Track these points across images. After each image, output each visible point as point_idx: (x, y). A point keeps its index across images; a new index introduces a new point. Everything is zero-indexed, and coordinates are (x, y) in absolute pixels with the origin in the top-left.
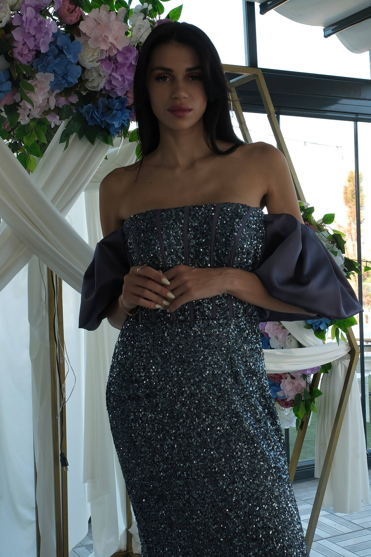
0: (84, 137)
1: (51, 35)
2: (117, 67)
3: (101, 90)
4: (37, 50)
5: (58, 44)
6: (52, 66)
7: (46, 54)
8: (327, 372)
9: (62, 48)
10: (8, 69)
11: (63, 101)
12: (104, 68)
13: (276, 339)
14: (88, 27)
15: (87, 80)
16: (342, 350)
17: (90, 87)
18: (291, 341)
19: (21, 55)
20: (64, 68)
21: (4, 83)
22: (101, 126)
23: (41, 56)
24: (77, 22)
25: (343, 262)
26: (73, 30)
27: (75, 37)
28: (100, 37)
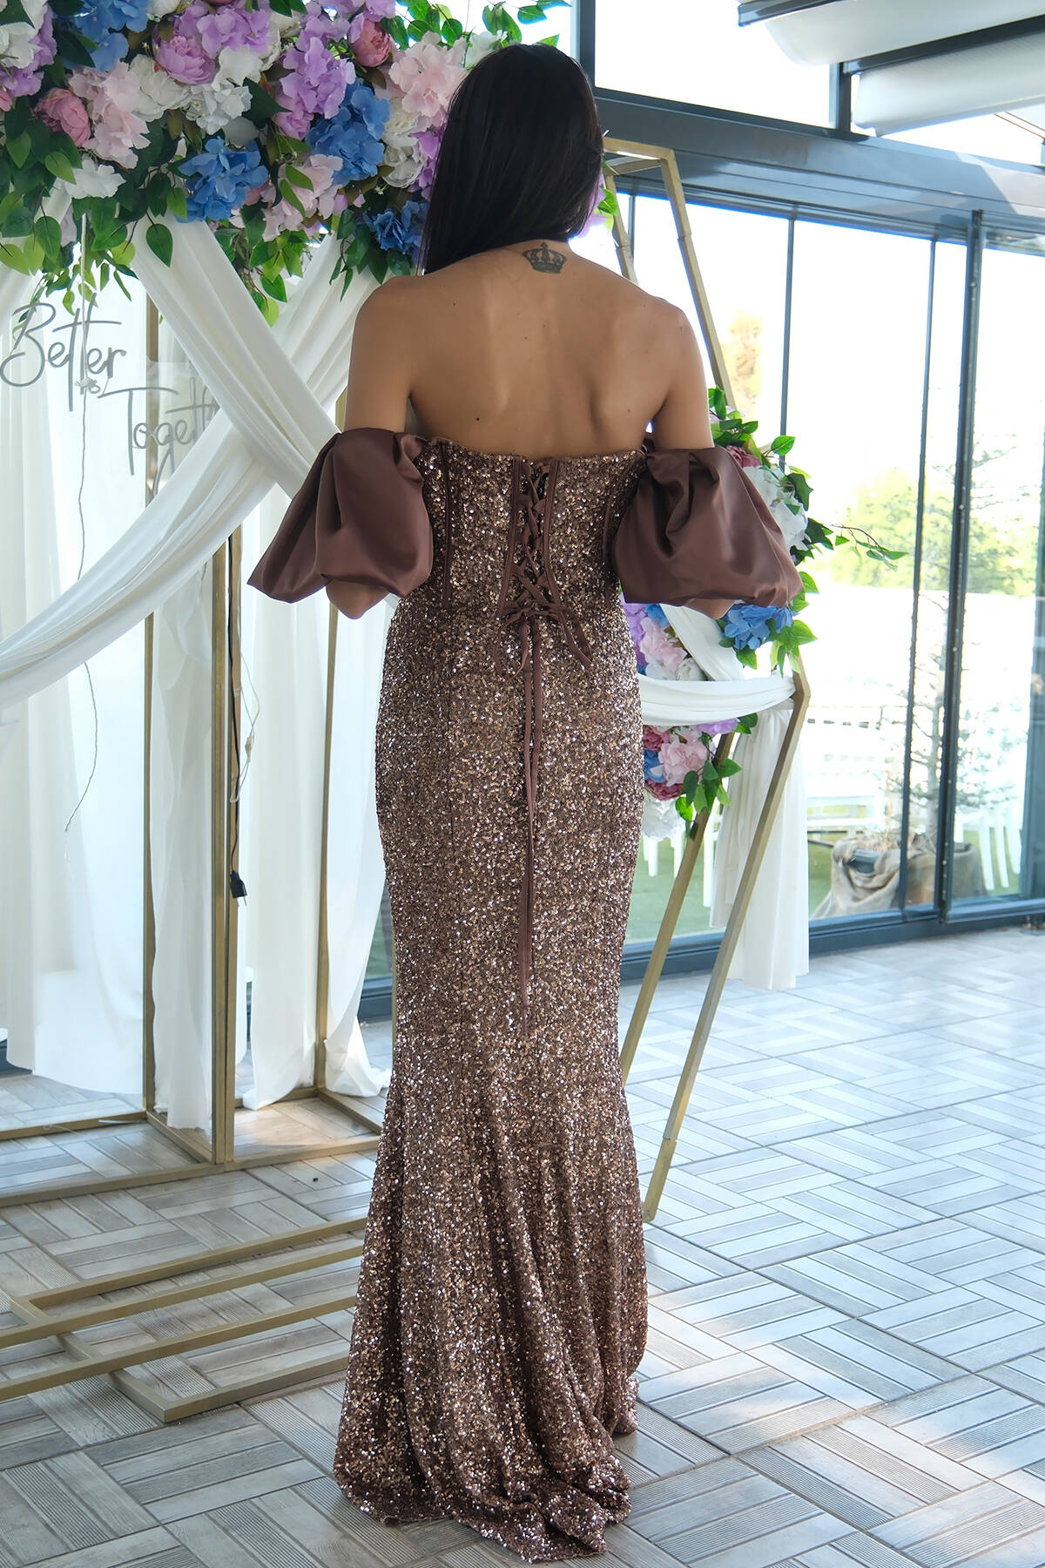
0: (368, 269)
1: (345, 87)
3: (409, 186)
4: (316, 114)
5: (353, 103)
6: (338, 143)
7: (331, 121)
8: (750, 733)
9: (359, 111)
10: (257, 140)
11: (343, 205)
12: (421, 149)
13: (660, 664)
14: (403, 73)
15: (389, 168)
16: (783, 692)
17: (391, 180)
18: (689, 669)
19: (290, 119)
20: (357, 146)
21: (255, 168)
22: (401, 253)
23: (319, 123)
24: (383, 64)
25: (805, 526)
26: (372, 76)
27: (376, 89)
28: (425, 95)
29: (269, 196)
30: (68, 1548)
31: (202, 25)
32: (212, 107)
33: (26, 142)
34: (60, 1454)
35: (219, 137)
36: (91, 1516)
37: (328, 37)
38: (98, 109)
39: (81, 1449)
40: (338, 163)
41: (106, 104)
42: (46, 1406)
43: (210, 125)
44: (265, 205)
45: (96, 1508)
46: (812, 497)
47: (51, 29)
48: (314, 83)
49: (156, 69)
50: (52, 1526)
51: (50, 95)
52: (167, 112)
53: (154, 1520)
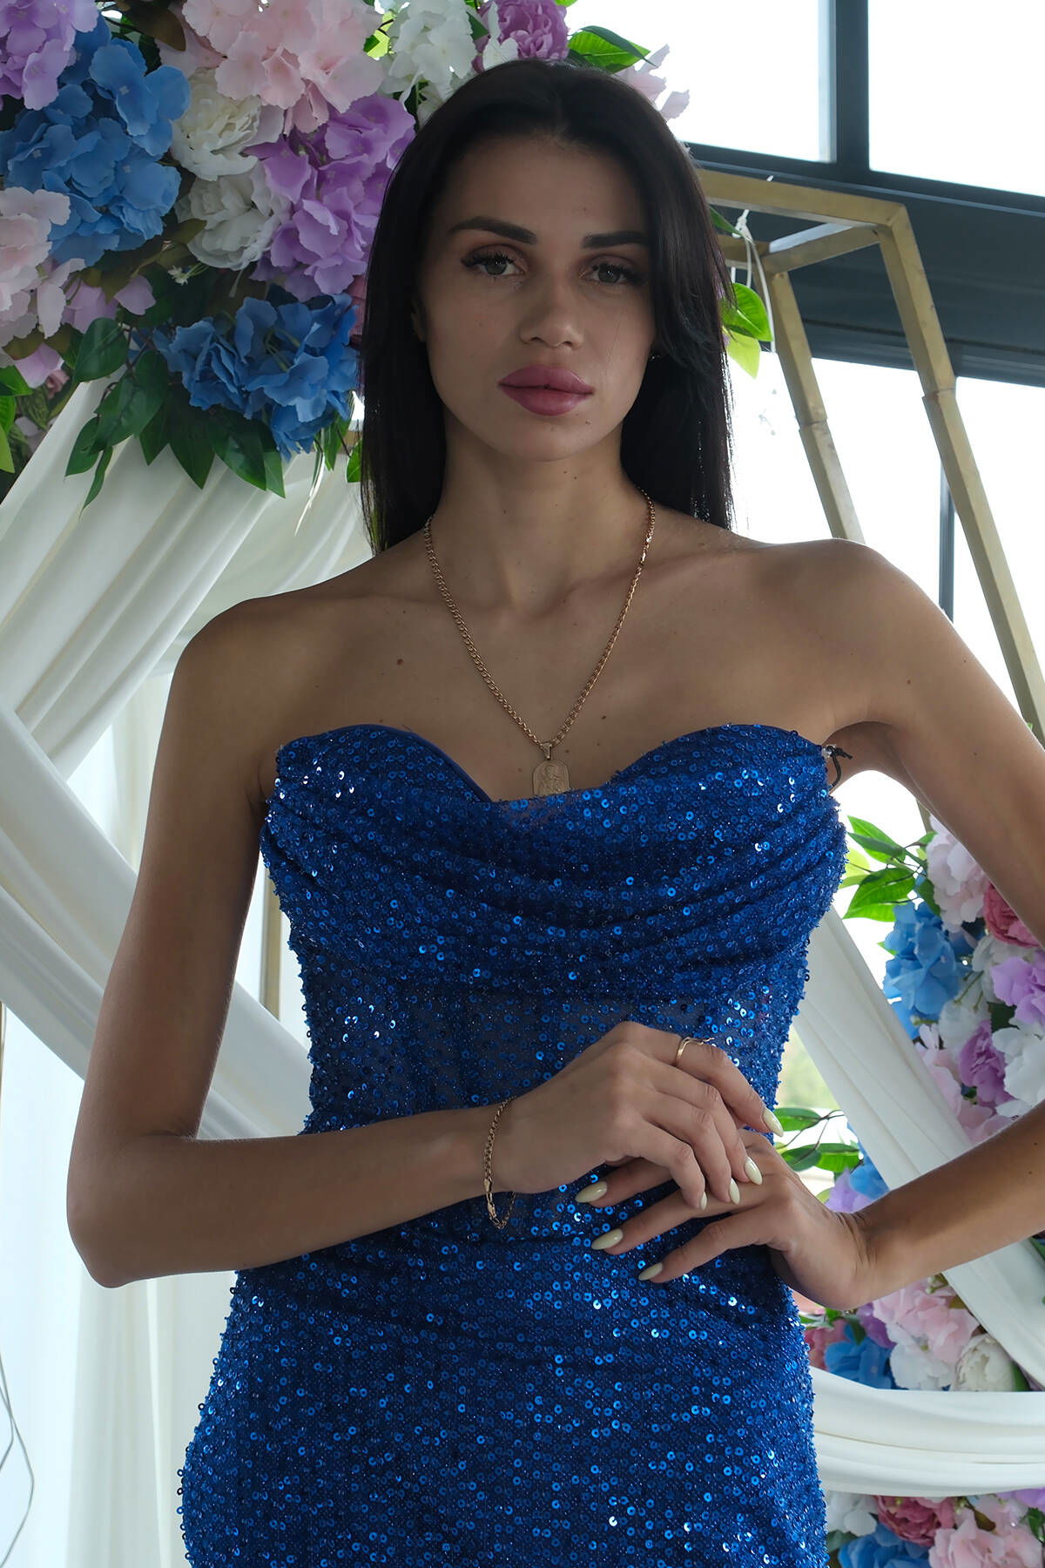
0: (167, 455)
1: (71, 40)
2: (322, 178)
3: (253, 265)
5: (95, 75)
6: (63, 163)
7: (42, 116)
9: (110, 92)
11: (91, 305)
12: (270, 181)
13: (918, 1350)
14: (218, 11)
15: (198, 225)
17: (208, 255)
18: (985, 1359)
20: (111, 174)
22: (240, 416)
23: (18, 117)
26: (150, 27)
27: (160, 54)
28: (264, 59)
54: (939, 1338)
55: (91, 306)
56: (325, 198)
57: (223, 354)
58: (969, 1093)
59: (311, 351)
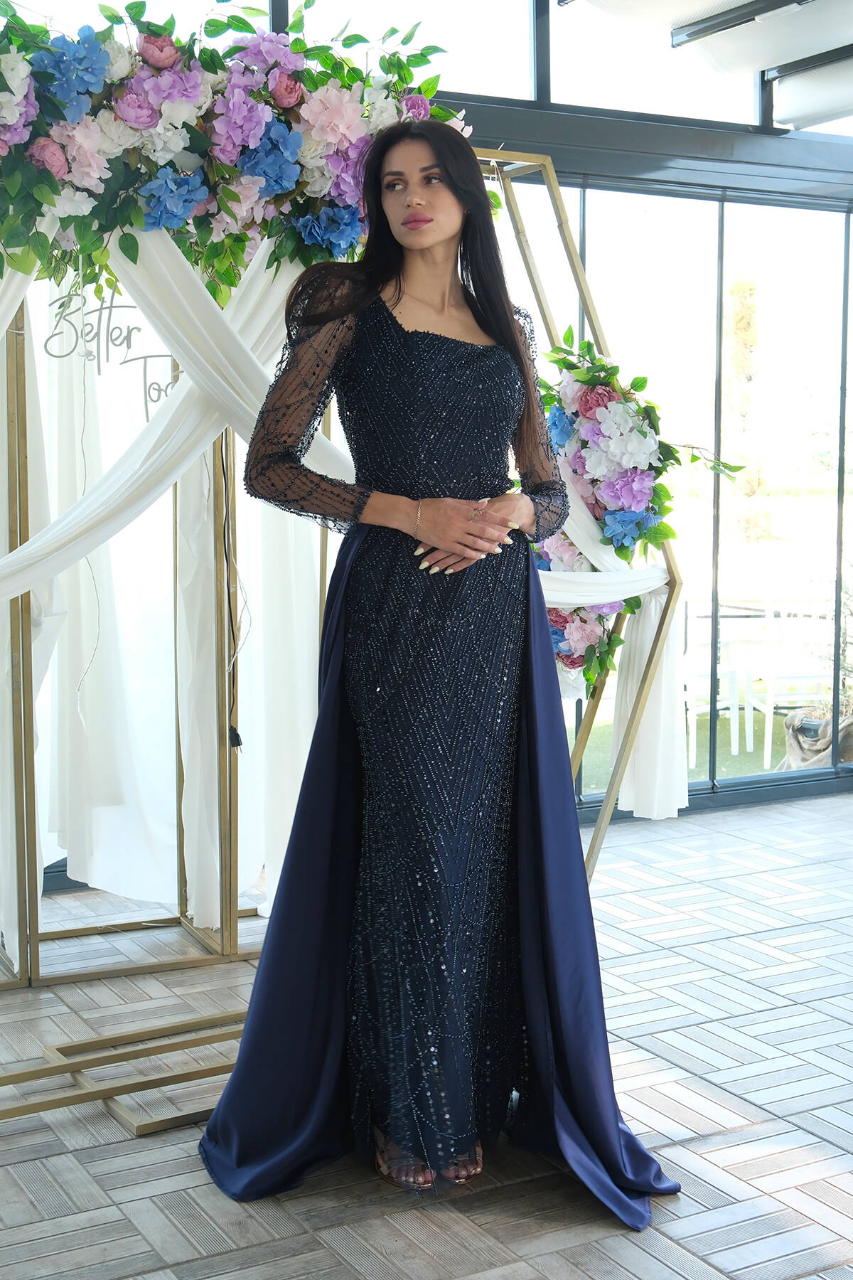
1: (264, 125)
2: (347, 165)
3: (324, 196)
4: (243, 146)
5: (271, 136)
6: (262, 166)
7: (255, 150)
8: (635, 611)
9: (277, 141)
10: (202, 167)
12: (330, 167)
13: (559, 561)
14: (311, 111)
15: (307, 183)
16: (660, 580)
17: (309, 192)
18: (582, 563)
19: (223, 151)
20: (278, 168)
21: (197, 189)
22: (322, 246)
23: (247, 152)
24: (296, 105)
25: (656, 447)
26: (288, 116)
27: (293, 125)
28: (328, 126)
29: (213, 208)
30: (42, 1218)
31: (147, 85)
32: (160, 145)
33: (18, 178)
34: (53, 1155)
35: (168, 167)
36: (65, 1197)
37: (249, 88)
38: (72, 152)
39: (71, 1152)
40: (262, 181)
41: (76, 148)
42: (53, 1123)
43: (161, 158)
44: (213, 215)
45: (70, 1191)
46: (661, 425)
47: (34, 94)
48: (240, 123)
49: (115, 120)
50: (36, 1203)
51: (36, 142)
52: (126, 151)
53: (110, 1201)
54: (566, 557)
55: (271, 212)
56: (349, 172)
57: (316, 227)
58: (575, 471)
59: (346, 225)
